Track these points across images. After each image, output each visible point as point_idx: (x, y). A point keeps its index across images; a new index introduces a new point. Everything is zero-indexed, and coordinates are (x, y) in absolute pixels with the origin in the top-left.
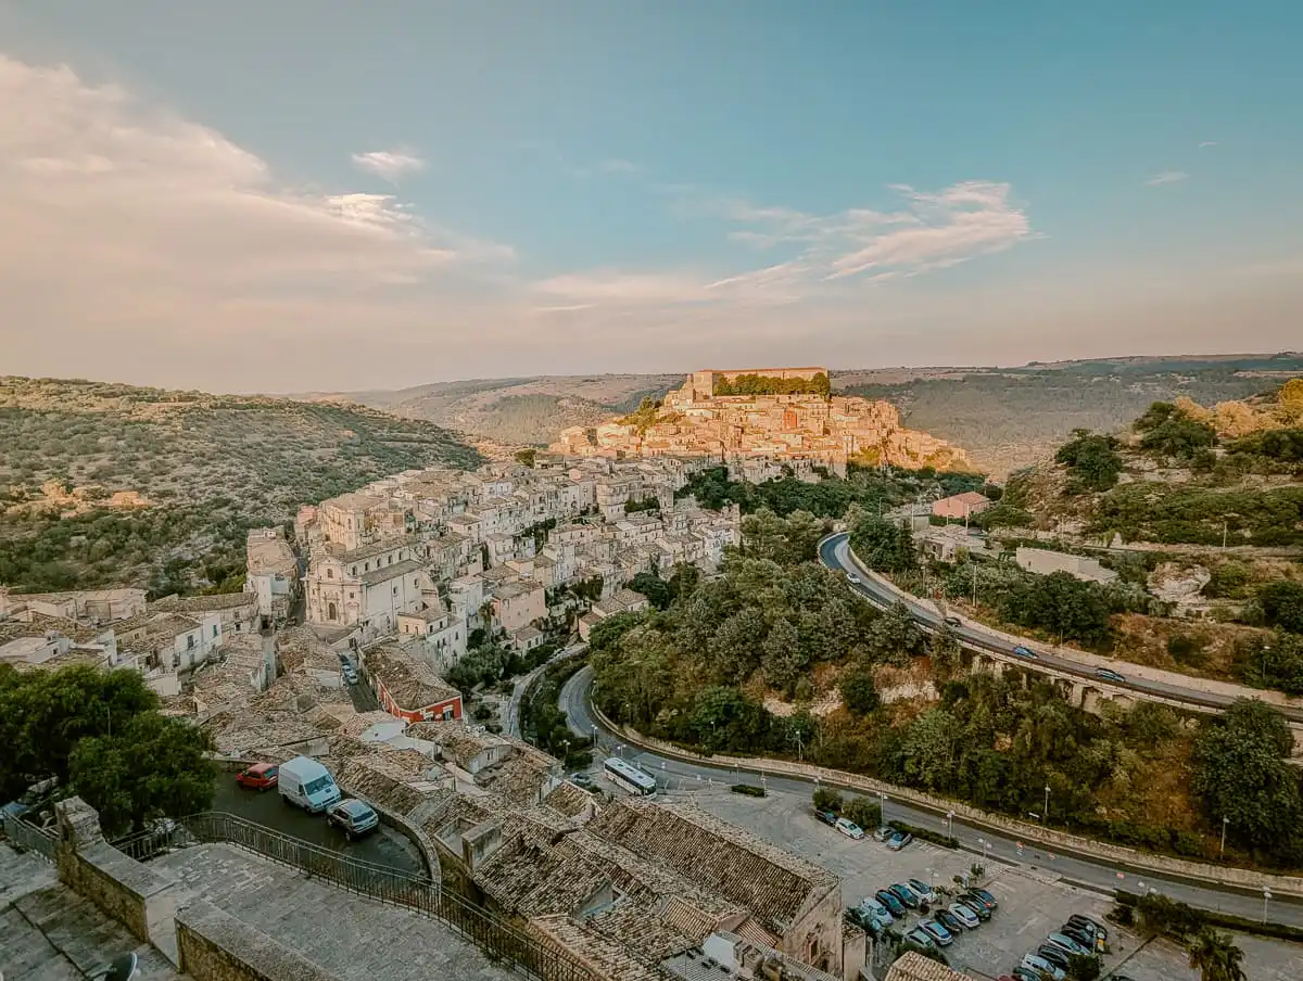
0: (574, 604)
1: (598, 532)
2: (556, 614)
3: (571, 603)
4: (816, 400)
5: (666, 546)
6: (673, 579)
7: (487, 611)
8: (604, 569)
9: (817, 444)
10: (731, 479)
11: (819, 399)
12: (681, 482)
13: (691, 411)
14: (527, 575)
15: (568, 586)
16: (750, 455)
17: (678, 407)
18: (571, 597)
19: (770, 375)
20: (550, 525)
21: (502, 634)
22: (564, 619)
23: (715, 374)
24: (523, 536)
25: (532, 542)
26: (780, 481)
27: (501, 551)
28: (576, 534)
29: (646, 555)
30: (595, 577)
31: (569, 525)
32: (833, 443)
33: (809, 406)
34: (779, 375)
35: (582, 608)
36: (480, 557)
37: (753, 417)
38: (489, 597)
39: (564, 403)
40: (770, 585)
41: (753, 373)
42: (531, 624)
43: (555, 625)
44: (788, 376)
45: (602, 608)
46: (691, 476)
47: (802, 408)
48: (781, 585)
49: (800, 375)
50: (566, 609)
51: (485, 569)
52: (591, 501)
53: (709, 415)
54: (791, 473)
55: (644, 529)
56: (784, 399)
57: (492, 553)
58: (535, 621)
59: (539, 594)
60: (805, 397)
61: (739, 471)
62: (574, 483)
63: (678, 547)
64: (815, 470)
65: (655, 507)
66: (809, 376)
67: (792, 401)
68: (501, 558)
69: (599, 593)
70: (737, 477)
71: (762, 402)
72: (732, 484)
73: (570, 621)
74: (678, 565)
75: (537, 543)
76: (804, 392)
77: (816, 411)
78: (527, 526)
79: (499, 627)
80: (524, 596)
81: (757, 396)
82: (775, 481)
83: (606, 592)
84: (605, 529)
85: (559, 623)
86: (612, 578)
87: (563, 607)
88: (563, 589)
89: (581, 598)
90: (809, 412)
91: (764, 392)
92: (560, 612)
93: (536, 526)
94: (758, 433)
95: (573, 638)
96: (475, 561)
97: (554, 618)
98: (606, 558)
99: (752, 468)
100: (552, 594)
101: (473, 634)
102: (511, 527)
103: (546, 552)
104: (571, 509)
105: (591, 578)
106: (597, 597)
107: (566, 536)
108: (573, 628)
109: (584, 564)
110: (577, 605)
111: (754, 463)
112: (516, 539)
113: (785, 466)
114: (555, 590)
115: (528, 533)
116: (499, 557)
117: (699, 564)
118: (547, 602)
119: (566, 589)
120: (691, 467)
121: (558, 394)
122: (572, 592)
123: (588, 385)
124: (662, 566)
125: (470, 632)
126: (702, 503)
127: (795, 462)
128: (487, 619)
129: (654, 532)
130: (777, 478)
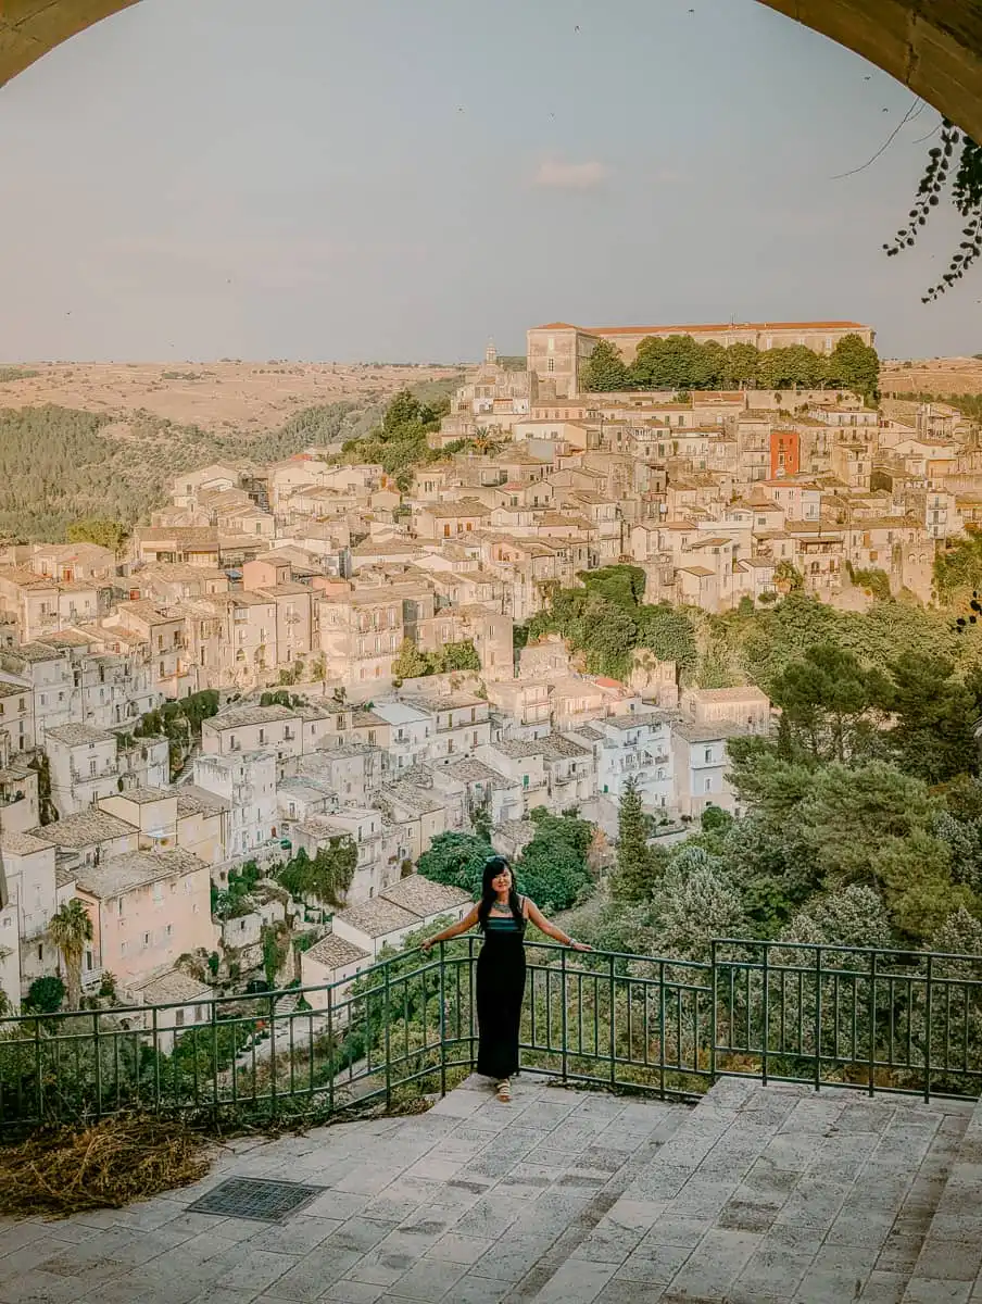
0: (280, 916)
1: (327, 727)
2: (237, 940)
3: (274, 912)
4: (844, 404)
5: (506, 767)
6: (529, 850)
7: (72, 925)
8: (358, 822)
9: (857, 514)
10: (650, 598)
11: (853, 402)
12: (526, 604)
13: (529, 429)
14: (160, 834)
15: (264, 866)
16: (693, 538)
17: (490, 420)
18: (273, 896)
19: (726, 340)
20: (203, 706)
21: (103, 993)
22: (257, 956)
23: (583, 335)
24: (137, 734)
25: (160, 749)
26: (771, 606)
27: (85, 772)
28: (274, 731)
29: (456, 786)
30: (334, 842)
31: (252, 708)
32: (899, 511)
33: (834, 417)
34: (747, 337)
35: (302, 926)
36: (30, 787)
37: (692, 444)
38: (69, 893)
39: (115, 431)
40: (901, 830)
41: (682, 334)
42: (177, 965)
43: (234, 971)
44: (767, 343)
45: (358, 923)
46: (547, 587)
47: (817, 423)
48: (930, 829)
49: (800, 338)
50: (263, 929)
51: (44, 821)
52: (303, 645)
53: (578, 438)
54: (798, 583)
55: (444, 722)
56: (764, 400)
57: (60, 774)
58: (184, 957)
59: (196, 888)
60: (819, 396)
61: (672, 579)
62: (260, 599)
63: (534, 768)
64: (859, 578)
65: (465, 665)
66: (825, 343)
67: (783, 406)
68: (85, 792)
69: (346, 887)
70: (668, 594)
71: (710, 409)
72: (654, 610)
73: (273, 961)
74: (539, 815)
75: (172, 754)
76: (814, 384)
77: (848, 431)
78: (144, 708)
79: (96, 975)
80: (159, 888)
81: (694, 394)
82: (759, 605)
83: (362, 884)
84: (348, 717)
85: (244, 965)
86: (378, 845)
87: (253, 923)
88: (252, 872)
89: (297, 901)
90: (832, 432)
91: (714, 381)
92: (246, 934)
93: (170, 709)
94: (707, 483)
95: (285, 1006)
96: (20, 797)
97: (231, 953)
98: (357, 794)
99: (700, 572)
100: (224, 886)
101: (33, 989)
102: (104, 708)
103: (203, 777)
104: (254, 668)
105: (325, 845)
106: (339, 895)
107: (247, 737)
108: (282, 980)
109: (301, 806)
110: (289, 919)
111: (706, 559)
112: (123, 741)
113: (785, 568)
114: (232, 876)
115: (150, 726)
116: (79, 790)
117: (587, 814)
118: (213, 909)
119: (258, 875)
120: (547, 568)
121: (96, 409)
122: (272, 884)
123: (180, 388)
124: (496, 818)
125: (28, 984)
126: (580, 656)
127: (809, 559)
128: (70, 949)
129: (469, 731)
130: (764, 598)
